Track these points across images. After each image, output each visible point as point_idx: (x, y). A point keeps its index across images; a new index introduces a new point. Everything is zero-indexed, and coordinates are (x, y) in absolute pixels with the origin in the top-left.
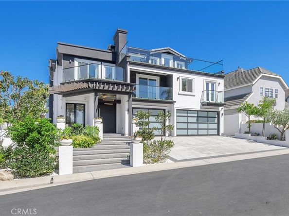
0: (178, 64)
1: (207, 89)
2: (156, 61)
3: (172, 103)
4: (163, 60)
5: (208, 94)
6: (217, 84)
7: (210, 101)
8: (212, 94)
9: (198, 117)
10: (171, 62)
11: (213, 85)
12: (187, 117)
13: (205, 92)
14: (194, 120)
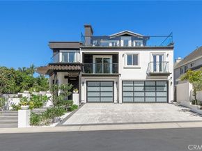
0: (136, 43)
1: (155, 61)
2: (116, 43)
3: (118, 76)
4: (122, 41)
5: (155, 65)
6: (166, 55)
7: (158, 71)
8: (160, 65)
9: (145, 86)
10: (130, 42)
11: (161, 57)
12: (134, 86)
13: (152, 64)
14: (141, 89)
